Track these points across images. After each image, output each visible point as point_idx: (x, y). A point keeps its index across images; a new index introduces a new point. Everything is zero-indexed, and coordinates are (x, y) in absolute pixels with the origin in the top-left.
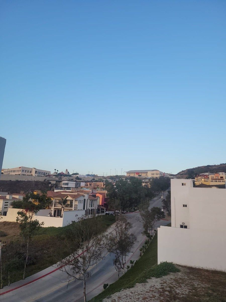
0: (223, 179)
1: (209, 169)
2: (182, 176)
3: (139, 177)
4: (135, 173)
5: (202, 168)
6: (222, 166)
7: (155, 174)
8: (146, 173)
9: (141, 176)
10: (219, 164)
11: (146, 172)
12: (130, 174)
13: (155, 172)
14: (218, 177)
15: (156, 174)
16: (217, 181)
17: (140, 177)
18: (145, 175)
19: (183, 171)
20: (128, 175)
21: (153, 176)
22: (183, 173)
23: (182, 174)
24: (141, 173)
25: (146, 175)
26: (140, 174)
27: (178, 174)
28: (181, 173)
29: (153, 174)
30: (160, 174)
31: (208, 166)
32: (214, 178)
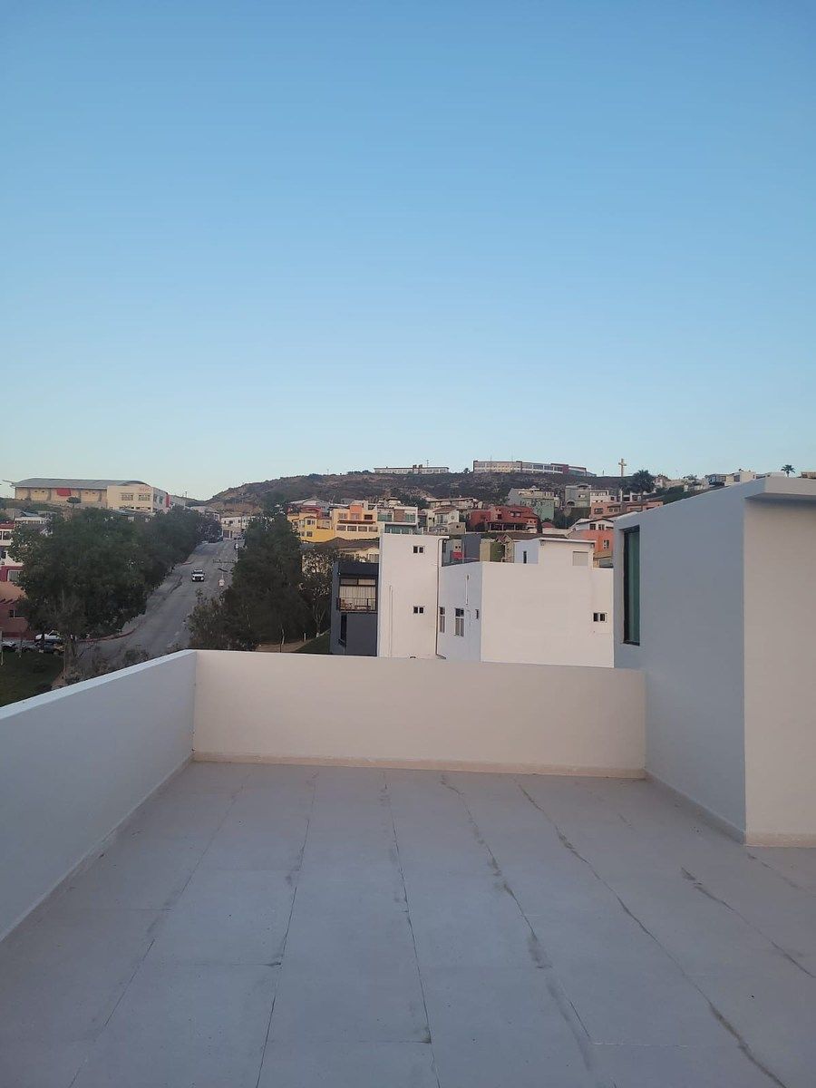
0: (372, 523)
1: (316, 486)
2: (229, 506)
3: (70, 505)
4: (52, 491)
5: (293, 481)
6: (354, 479)
7: (136, 497)
8: (97, 494)
9: (78, 501)
10: (345, 474)
11: (100, 488)
12: (32, 491)
13: (134, 489)
14: (358, 515)
15: (141, 497)
16: (354, 529)
17: (77, 506)
18: (97, 497)
19: (231, 490)
20: (23, 496)
21: (127, 503)
22: (233, 496)
23: (231, 501)
24: (79, 490)
25: (100, 499)
26: (75, 495)
27: (216, 498)
28: (227, 498)
29: (126, 497)
30: (155, 497)
31: (314, 477)
32: (349, 519)
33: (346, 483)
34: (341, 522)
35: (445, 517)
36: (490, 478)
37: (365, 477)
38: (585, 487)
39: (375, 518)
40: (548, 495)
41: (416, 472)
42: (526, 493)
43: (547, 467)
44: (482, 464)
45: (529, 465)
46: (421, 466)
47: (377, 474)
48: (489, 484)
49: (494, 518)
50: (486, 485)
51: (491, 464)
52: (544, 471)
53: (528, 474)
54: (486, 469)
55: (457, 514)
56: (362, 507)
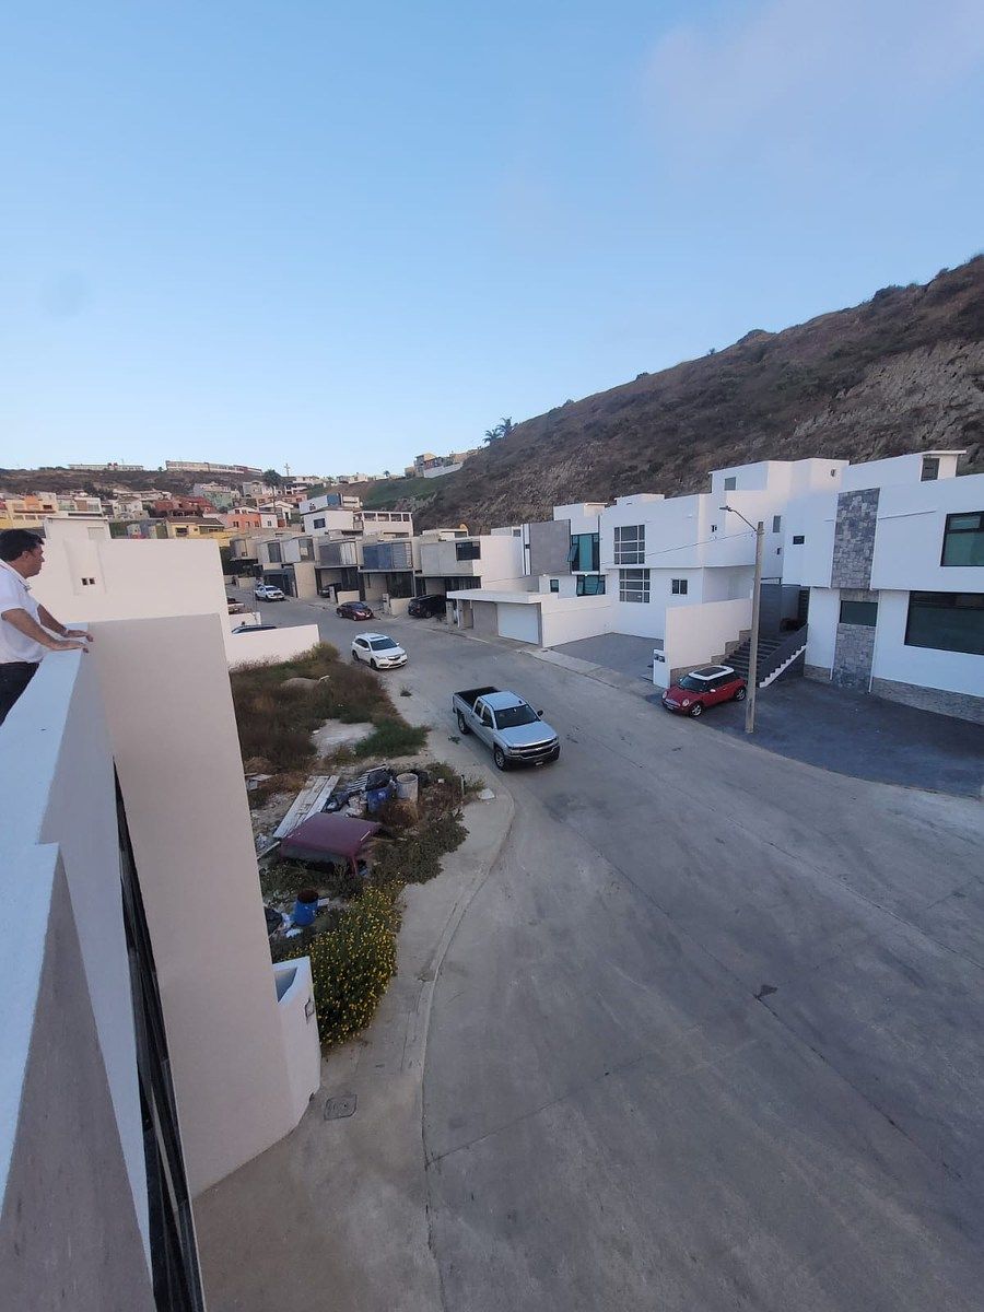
0: (53, 512)
6: (47, 474)
14: (36, 505)
16: (32, 518)
32: (26, 509)
33: (39, 477)
34: (16, 512)
35: (129, 506)
36: (182, 476)
37: (59, 472)
38: (257, 484)
39: (55, 508)
40: (226, 489)
41: (112, 469)
42: (208, 487)
43: (230, 468)
44: (174, 464)
45: (216, 466)
46: (116, 464)
47: (72, 470)
48: (182, 480)
49: (176, 507)
50: (179, 481)
51: (181, 464)
52: (228, 471)
53: (214, 473)
54: (178, 468)
55: (140, 505)
56: (47, 498)
